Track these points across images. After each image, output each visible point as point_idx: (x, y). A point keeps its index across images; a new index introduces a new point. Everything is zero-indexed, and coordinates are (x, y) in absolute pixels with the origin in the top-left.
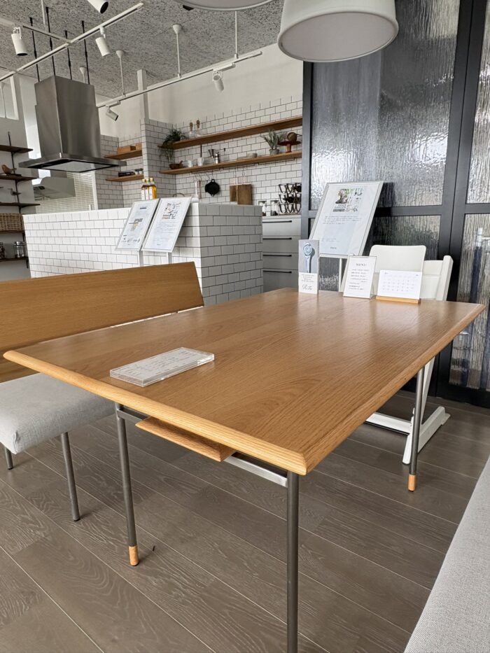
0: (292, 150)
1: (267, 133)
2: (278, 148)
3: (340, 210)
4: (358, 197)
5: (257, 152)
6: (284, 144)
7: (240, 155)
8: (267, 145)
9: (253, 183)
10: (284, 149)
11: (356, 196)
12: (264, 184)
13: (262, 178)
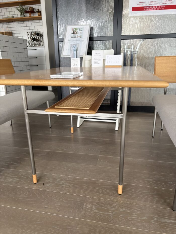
0: (32, 16)
1: (18, 7)
2: (24, 14)
3: (74, 37)
4: (81, 31)
5: (13, 15)
6: (28, 12)
7: (4, 17)
8: (18, 13)
9: (12, 31)
10: (28, 15)
11: (80, 31)
12: (18, 32)
13: (18, 29)
